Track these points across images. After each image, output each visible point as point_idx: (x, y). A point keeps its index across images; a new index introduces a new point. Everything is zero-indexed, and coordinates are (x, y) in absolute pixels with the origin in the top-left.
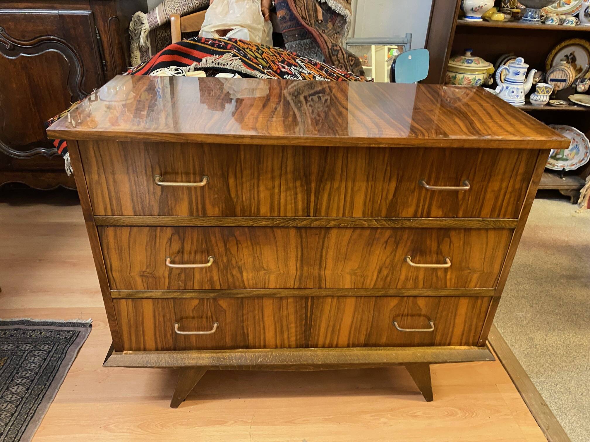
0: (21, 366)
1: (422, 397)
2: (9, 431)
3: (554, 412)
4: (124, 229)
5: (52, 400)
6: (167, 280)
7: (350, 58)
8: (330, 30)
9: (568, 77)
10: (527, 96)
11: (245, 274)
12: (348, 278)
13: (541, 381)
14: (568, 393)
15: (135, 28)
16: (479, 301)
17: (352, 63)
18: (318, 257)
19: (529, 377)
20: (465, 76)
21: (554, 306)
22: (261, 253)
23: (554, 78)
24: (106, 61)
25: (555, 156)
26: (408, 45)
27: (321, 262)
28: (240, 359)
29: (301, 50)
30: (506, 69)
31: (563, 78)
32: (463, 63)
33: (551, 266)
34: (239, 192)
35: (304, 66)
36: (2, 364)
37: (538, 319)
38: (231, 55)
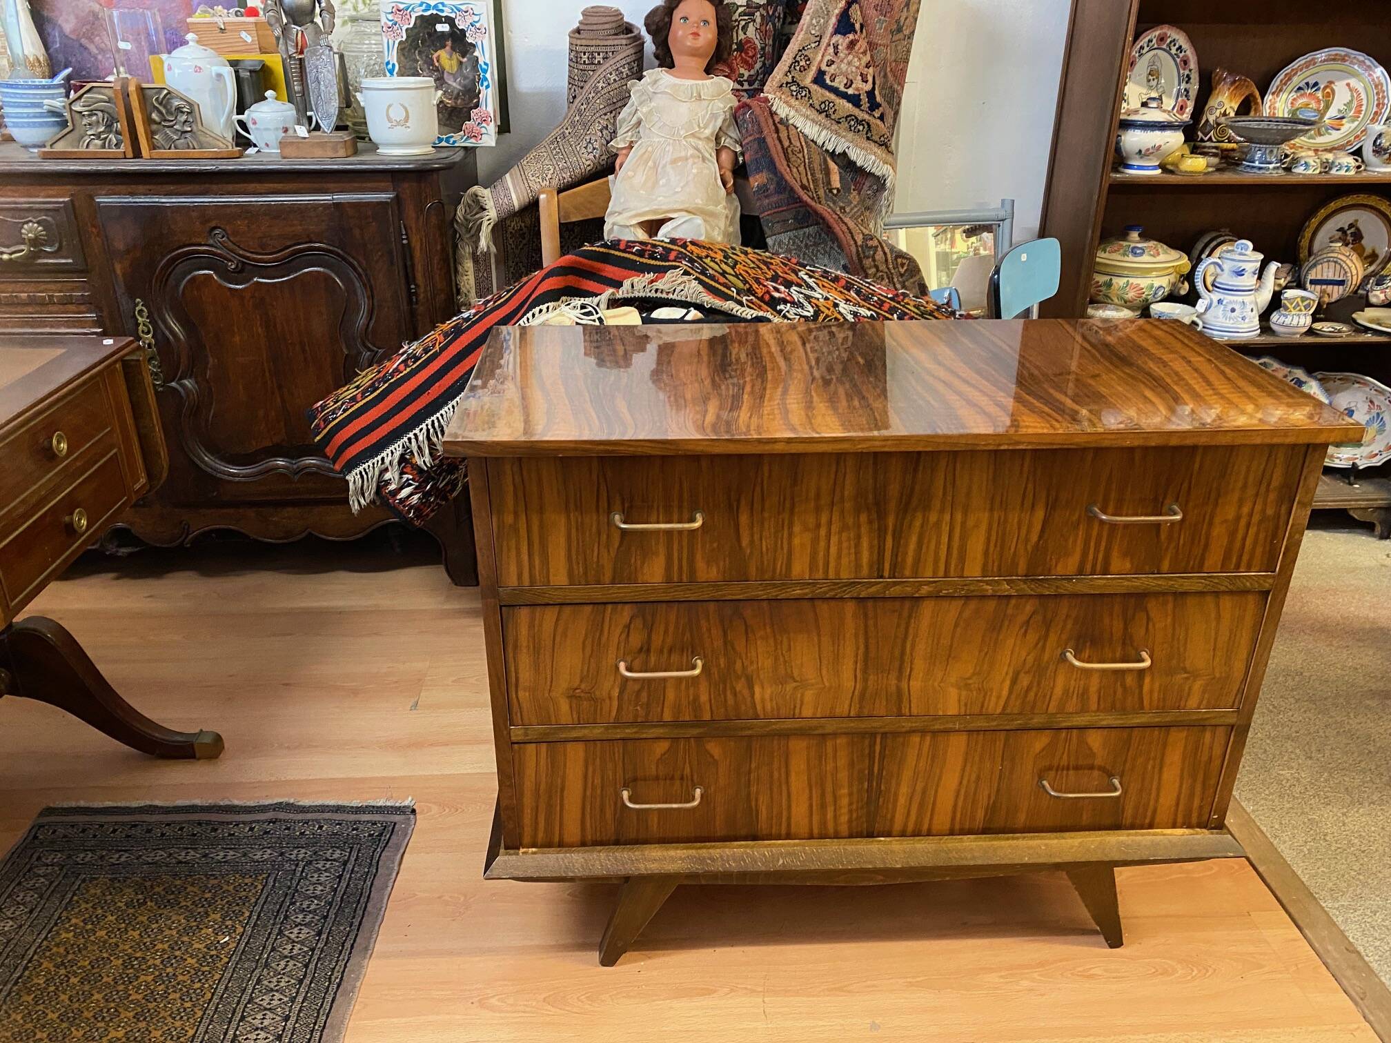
0: (297, 891)
1: (1101, 939)
2: (300, 1011)
3: (1374, 966)
4: (549, 610)
5: (370, 952)
6: (615, 703)
7: (899, 260)
8: (855, 206)
9: (1349, 275)
10: (1265, 317)
11: (757, 689)
12: (953, 693)
13: (1343, 905)
15: (469, 217)
16: (1208, 735)
17: (902, 271)
18: (897, 653)
19: (1315, 899)
20: (1131, 280)
21: (1356, 754)
22: (789, 649)
23: (1319, 277)
24: (416, 285)
26: (1008, 222)
27: (901, 666)
28: (745, 861)
30: (1215, 263)
31: (1336, 278)
32: (1124, 255)
33: (1344, 673)
34: (756, 537)
35: (814, 285)
36: (260, 887)
37: (1326, 781)
38: (679, 272)
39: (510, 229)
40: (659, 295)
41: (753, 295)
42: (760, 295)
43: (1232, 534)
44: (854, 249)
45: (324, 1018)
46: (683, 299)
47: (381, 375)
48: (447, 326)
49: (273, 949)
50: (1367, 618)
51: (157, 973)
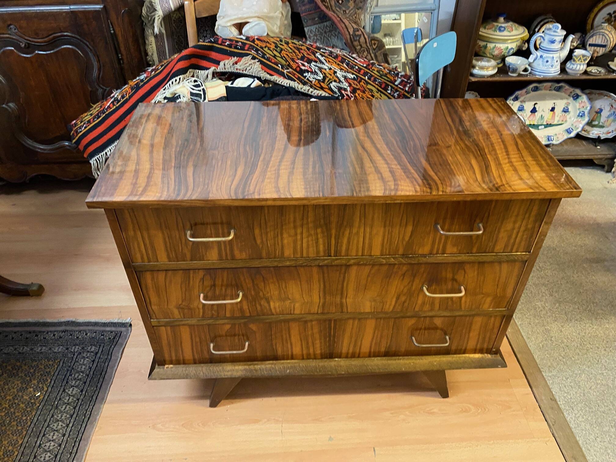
0: (73, 368)
1: (439, 394)
2: (70, 432)
3: (562, 407)
4: (160, 273)
5: (104, 401)
6: (201, 311)
7: (373, 42)
9: (609, 42)
10: (563, 64)
11: (272, 304)
12: (368, 304)
14: (577, 387)
15: (149, 14)
16: (493, 319)
17: (375, 47)
18: (340, 286)
19: (541, 372)
20: (497, 45)
21: (573, 294)
22: (286, 287)
23: (594, 43)
24: (121, 55)
25: (591, 122)
26: (436, 11)
27: (342, 293)
28: (271, 371)
29: (321, 34)
30: (541, 36)
31: (603, 44)
32: (495, 31)
33: (575, 248)
34: (264, 239)
35: (324, 61)
36: (56, 366)
37: (557, 308)
38: (250, 57)
39: (173, 18)
40: (238, 71)
41: (291, 68)
42: (294, 68)
43: (510, 237)
44: (348, 37)
45: (81, 435)
46: (251, 74)
47: (102, 109)
48: (133, 83)
49: (60, 399)
50: (592, 218)
51: (6, 411)
